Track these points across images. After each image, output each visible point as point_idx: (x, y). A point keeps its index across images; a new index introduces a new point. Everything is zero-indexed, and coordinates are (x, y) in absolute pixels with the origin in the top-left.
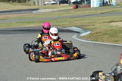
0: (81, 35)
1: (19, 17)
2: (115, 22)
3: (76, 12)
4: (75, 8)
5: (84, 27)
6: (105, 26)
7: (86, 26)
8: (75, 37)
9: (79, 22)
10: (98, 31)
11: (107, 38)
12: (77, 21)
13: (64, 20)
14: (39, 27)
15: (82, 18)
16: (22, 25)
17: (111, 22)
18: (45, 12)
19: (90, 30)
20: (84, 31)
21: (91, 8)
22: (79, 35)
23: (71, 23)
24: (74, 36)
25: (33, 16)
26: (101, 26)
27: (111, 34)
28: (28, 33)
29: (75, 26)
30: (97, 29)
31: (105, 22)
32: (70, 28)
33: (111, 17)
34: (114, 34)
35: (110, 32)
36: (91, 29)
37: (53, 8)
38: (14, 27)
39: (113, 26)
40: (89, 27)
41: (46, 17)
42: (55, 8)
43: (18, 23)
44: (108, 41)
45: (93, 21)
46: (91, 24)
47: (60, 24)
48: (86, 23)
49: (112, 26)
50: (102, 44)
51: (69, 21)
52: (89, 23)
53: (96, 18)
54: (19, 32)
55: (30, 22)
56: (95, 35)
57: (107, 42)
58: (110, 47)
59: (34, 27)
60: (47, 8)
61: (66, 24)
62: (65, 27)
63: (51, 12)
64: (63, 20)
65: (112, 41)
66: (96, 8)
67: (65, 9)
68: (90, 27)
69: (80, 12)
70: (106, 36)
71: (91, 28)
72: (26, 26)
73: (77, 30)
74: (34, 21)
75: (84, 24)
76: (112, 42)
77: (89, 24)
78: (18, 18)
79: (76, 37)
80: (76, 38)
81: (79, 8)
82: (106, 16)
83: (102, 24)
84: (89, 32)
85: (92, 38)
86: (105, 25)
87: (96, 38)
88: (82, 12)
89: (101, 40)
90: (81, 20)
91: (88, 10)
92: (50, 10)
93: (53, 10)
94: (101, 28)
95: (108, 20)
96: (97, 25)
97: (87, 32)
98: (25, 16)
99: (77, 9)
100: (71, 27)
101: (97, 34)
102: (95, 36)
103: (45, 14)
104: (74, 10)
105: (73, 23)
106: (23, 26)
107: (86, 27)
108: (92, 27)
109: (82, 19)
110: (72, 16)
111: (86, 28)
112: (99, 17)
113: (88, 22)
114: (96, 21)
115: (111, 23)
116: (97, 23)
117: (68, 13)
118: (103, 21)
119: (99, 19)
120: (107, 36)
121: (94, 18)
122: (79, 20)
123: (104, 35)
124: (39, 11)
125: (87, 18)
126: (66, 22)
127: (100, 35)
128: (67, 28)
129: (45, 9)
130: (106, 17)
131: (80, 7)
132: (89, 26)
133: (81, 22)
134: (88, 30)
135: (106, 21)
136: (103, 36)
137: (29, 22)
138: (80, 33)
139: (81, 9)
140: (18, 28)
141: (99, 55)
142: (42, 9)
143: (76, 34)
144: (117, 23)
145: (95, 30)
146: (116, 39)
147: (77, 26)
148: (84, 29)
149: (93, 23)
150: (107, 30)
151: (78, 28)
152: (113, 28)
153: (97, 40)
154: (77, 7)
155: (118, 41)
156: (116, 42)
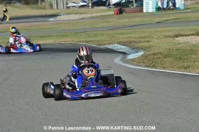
0: (128, 58)
1: (26, 28)
2: (183, 36)
3: (120, 21)
4: (117, 14)
5: (132, 44)
6: (168, 43)
7: (136, 42)
9: (125, 36)
10: (157, 51)
11: (170, 62)
13: (100, 32)
14: (60, 44)
17: (177, 36)
18: (69, 20)
19: (142, 49)
20: (133, 51)
21: (144, 13)
22: (125, 58)
23: (112, 37)
24: (118, 60)
25: (50, 27)
26: (160, 43)
27: (178, 56)
29: (118, 43)
30: (154, 48)
31: (167, 37)
32: (110, 47)
33: (176, 28)
34: (183, 56)
35: (176, 53)
36: (145, 47)
37: (82, 13)
39: (181, 43)
40: (141, 44)
41: (70, 28)
42: (85, 13)
44: (173, 68)
45: (147, 34)
46: (145, 40)
47: (93, 39)
48: (135, 38)
49: (179, 43)
50: (162, 72)
51: (107, 35)
52: (141, 38)
53: (152, 30)
55: (45, 36)
56: (152, 57)
57: (171, 69)
58: (176, 77)
59: (51, 44)
60: (71, 14)
61: (104, 39)
62: (102, 45)
63: (79, 19)
64: (98, 32)
66: (152, 13)
67: (101, 16)
68: (143, 44)
69: (126, 20)
70: (169, 59)
71: (143, 47)
73: (122, 49)
74: (52, 35)
75: (132, 40)
76: (180, 68)
77: (141, 40)
78: (24, 29)
79: (121, 60)
80: (121, 63)
81: (124, 13)
82: (168, 27)
83: (162, 40)
84: (141, 53)
85: (146, 62)
87: (152, 62)
88: (130, 20)
89: (161, 66)
90: (127, 33)
91: (140, 16)
92: (77, 17)
93: (82, 16)
94: (160, 45)
95: (171, 34)
96: (154, 42)
97: (137, 52)
98: (37, 26)
99: (121, 15)
100: (112, 44)
101: (155, 57)
102: (151, 59)
103: (69, 23)
104: (116, 16)
105: (114, 37)
107: (135, 44)
108: (146, 44)
109: (128, 31)
111: (137, 45)
112: (157, 28)
115: (176, 39)
116: (153, 37)
117: (107, 22)
118: (164, 34)
120: (171, 59)
121: (149, 29)
122: (124, 34)
123: (166, 57)
124: (59, 18)
125: (137, 30)
126: (105, 36)
127: (160, 58)
128: (105, 46)
129: (68, 14)
131: (126, 13)
132: (140, 42)
133: (128, 35)
134: (140, 49)
135: (168, 34)
137: (42, 37)
138: (126, 53)
142: (64, 15)
143: (121, 56)
144: (187, 38)
145: (151, 50)
146: (186, 64)
147: (122, 42)
148: (135, 48)
149: (148, 37)
150: (171, 49)
151: (123, 47)
152: (180, 45)
153: (154, 66)
154: (121, 12)
155: (188, 67)
156: (185, 68)
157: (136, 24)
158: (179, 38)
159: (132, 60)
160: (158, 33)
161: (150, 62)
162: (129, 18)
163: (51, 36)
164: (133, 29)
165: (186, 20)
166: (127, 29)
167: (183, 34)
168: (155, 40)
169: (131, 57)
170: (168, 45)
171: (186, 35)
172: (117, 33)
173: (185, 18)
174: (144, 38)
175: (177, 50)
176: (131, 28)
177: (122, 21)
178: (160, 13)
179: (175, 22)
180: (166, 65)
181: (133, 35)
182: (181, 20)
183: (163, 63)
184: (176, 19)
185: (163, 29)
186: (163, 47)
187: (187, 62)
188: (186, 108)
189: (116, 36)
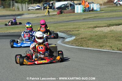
0: (66, 41)
2: (99, 27)
3: (60, 18)
4: (59, 14)
5: (68, 32)
6: (90, 31)
7: (70, 31)
9: (64, 27)
10: (83, 36)
11: (92, 43)
12: (62, 26)
16: (7, 30)
17: (95, 27)
18: (29, 18)
19: (74, 35)
21: (76, 13)
22: (64, 40)
23: (56, 28)
24: (59, 42)
26: (85, 31)
29: (60, 32)
30: (82, 34)
31: (90, 28)
33: (95, 22)
34: (99, 39)
35: (95, 38)
37: (38, 14)
40: (73, 32)
42: (39, 14)
43: (2, 28)
44: (93, 47)
45: (77, 26)
50: (87, 49)
51: (53, 26)
52: (73, 28)
53: (80, 23)
56: (80, 40)
58: (95, 52)
59: (18, 32)
60: (31, 14)
63: (35, 17)
66: (80, 13)
68: (75, 32)
69: (64, 18)
70: (91, 41)
71: (75, 34)
72: (10, 32)
73: (62, 35)
75: (68, 29)
76: (98, 47)
79: (61, 42)
80: (61, 44)
81: (63, 13)
82: (90, 22)
83: (86, 30)
84: (73, 38)
85: (77, 43)
87: (81, 43)
88: (67, 18)
89: (86, 45)
90: (65, 26)
91: (72, 15)
92: (34, 16)
93: (37, 15)
95: (92, 26)
97: (72, 37)
99: (61, 15)
100: (56, 32)
101: (82, 40)
103: (30, 19)
106: (8, 32)
108: (77, 32)
109: (66, 24)
110: (57, 21)
111: (71, 33)
112: (83, 22)
114: (80, 27)
115: (95, 29)
116: (81, 28)
117: (53, 19)
119: (83, 25)
120: (92, 41)
121: (79, 23)
122: (63, 26)
123: (89, 40)
124: (23, 16)
125: (71, 24)
126: (51, 28)
127: (85, 41)
129: (29, 14)
131: (65, 13)
132: (73, 31)
133: (66, 27)
135: (90, 26)
136: (88, 42)
138: (65, 38)
139: (65, 14)
140: (3, 33)
141: (84, 61)
142: (26, 14)
143: (61, 40)
144: (102, 28)
145: (79, 36)
146: (101, 44)
147: (62, 31)
148: (69, 35)
150: (92, 35)
151: (62, 34)
152: (97, 33)
153: (82, 46)
154: (61, 13)
155: (103, 46)
156: (101, 47)
157: (70, 20)
158: (97, 28)
159: (68, 42)
161: (79, 43)
162: (66, 16)
163: (18, 28)
164: (69, 23)
165: (101, 18)
166: (65, 23)
167: (99, 26)
168: (82, 30)
169: (67, 40)
170: (90, 33)
171: (101, 27)
173: (100, 16)
174: (76, 28)
177: (62, 18)
178: (85, 13)
179: (94, 19)
180: (89, 45)
181: (69, 27)
182: (98, 18)
184: (95, 17)
185: (87, 23)
186: (87, 34)
187: (102, 43)
188: (101, 71)
189: (58, 27)
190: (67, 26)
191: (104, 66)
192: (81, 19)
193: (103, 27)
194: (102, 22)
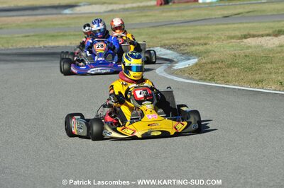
0: (175, 68)
2: (254, 36)
3: (164, 14)
4: (161, 4)
5: (182, 48)
6: (233, 46)
7: (187, 45)
8: (163, 70)
9: (172, 36)
10: (216, 57)
11: (236, 74)
12: (167, 33)
15: (179, 26)
16: (39, 41)
17: (245, 37)
19: (196, 54)
20: (183, 57)
21: (200, 4)
22: (171, 67)
23: (153, 37)
24: (161, 70)
25: (65, 22)
26: (222, 46)
27: (247, 65)
28: (52, 60)
29: (161, 47)
30: (214, 53)
31: (232, 38)
33: (245, 25)
34: (253, 65)
35: (243, 61)
36: (200, 53)
37: (111, 3)
38: (18, 46)
39: (250, 47)
40: (194, 48)
42: (116, 4)
43: (28, 36)
44: (239, 82)
45: (203, 34)
46: (199, 42)
48: (186, 38)
50: (224, 88)
51: (147, 34)
52: (194, 38)
53: (211, 28)
54: (32, 58)
55: (57, 36)
56: (209, 66)
57: (236, 84)
58: (243, 95)
59: (66, 47)
60: (95, 4)
63: (106, 12)
65: (249, 82)
66: (211, 3)
67: (139, 7)
68: (198, 48)
69: (173, 14)
70: (233, 69)
71: (198, 51)
72: (47, 45)
73: (167, 54)
74: (67, 34)
75: (182, 41)
77: (195, 41)
78: (28, 25)
79: (165, 71)
80: (165, 75)
81: (170, 4)
82: (234, 24)
83: (224, 42)
84: (193, 61)
85: (201, 74)
86: (230, 44)
87: (210, 74)
89: (222, 79)
90: (174, 32)
91: (192, 8)
92: (104, 8)
93: (110, 7)
94: (222, 50)
95: (238, 33)
96: (213, 45)
97: (189, 59)
98: (45, 20)
101: (214, 66)
102: (208, 70)
104: (159, 7)
105: (157, 38)
106: (41, 45)
107: (186, 48)
108: (201, 48)
109: (177, 29)
110: (156, 22)
111: (188, 49)
112: (218, 24)
113: (192, 36)
114: (210, 36)
115: (245, 40)
116: (212, 38)
118: (227, 33)
119: (217, 30)
120: (236, 69)
121: (207, 27)
122: (170, 33)
123: (229, 66)
124: (77, 9)
125: (189, 28)
126: (143, 37)
127: (220, 68)
129: (90, 4)
130: (233, 26)
131: (174, 3)
132: (193, 45)
133: (177, 35)
134: (193, 55)
135: (233, 34)
136: (228, 70)
137: (53, 36)
138: (173, 61)
139: (175, 6)
140: (28, 48)
142: (84, 5)
143: (165, 65)
144: (260, 39)
145: (208, 56)
146: (257, 77)
147: (167, 45)
148: (183, 54)
149: (205, 38)
150: (237, 55)
151: (169, 52)
152: (250, 50)
153: (212, 80)
154: (166, 2)
155: (261, 81)
156: (257, 83)
157: (187, 19)
158: (250, 41)
159: (181, 70)
160: (219, 33)
161: (207, 74)
162: (179, 10)
163: (65, 36)
167: (255, 33)
168: (215, 43)
169: (179, 66)
170: (232, 49)
171: (258, 36)
172: (160, 33)
174: (199, 39)
175: (246, 56)
176: (181, 24)
177: (168, 14)
181: (183, 35)
183: (225, 75)
185: (225, 26)
186: (225, 53)
187: (260, 74)
188: (257, 139)
189: (158, 36)
190: (179, 32)
191: (264, 126)
192: (213, 17)
193: (262, 36)
194: (262, 25)
